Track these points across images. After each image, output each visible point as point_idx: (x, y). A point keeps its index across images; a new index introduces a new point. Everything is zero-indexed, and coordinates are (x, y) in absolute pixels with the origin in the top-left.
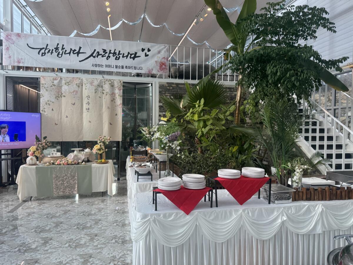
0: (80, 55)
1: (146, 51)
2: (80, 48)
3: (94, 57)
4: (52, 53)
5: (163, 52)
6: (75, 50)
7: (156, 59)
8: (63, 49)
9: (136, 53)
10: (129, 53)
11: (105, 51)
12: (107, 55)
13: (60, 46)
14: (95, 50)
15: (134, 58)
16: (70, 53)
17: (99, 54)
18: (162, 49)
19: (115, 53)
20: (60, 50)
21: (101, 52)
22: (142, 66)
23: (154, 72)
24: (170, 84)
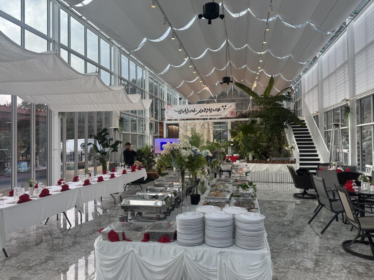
0: (195, 112)
1: (224, 107)
2: (195, 109)
3: (201, 112)
4: (184, 112)
5: (233, 106)
6: (193, 110)
7: (229, 110)
8: (188, 110)
9: (219, 108)
10: (216, 109)
11: (205, 109)
12: (206, 111)
13: (187, 109)
14: (201, 109)
15: (218, 111)
16: (190, 112)
17: (203, 111)
18: (232, 105)
19: (210, 110)
20: (187, 111)
21: (204, 110)
22: (222, 114)
23: (228, 116)
24: (236, 122)
